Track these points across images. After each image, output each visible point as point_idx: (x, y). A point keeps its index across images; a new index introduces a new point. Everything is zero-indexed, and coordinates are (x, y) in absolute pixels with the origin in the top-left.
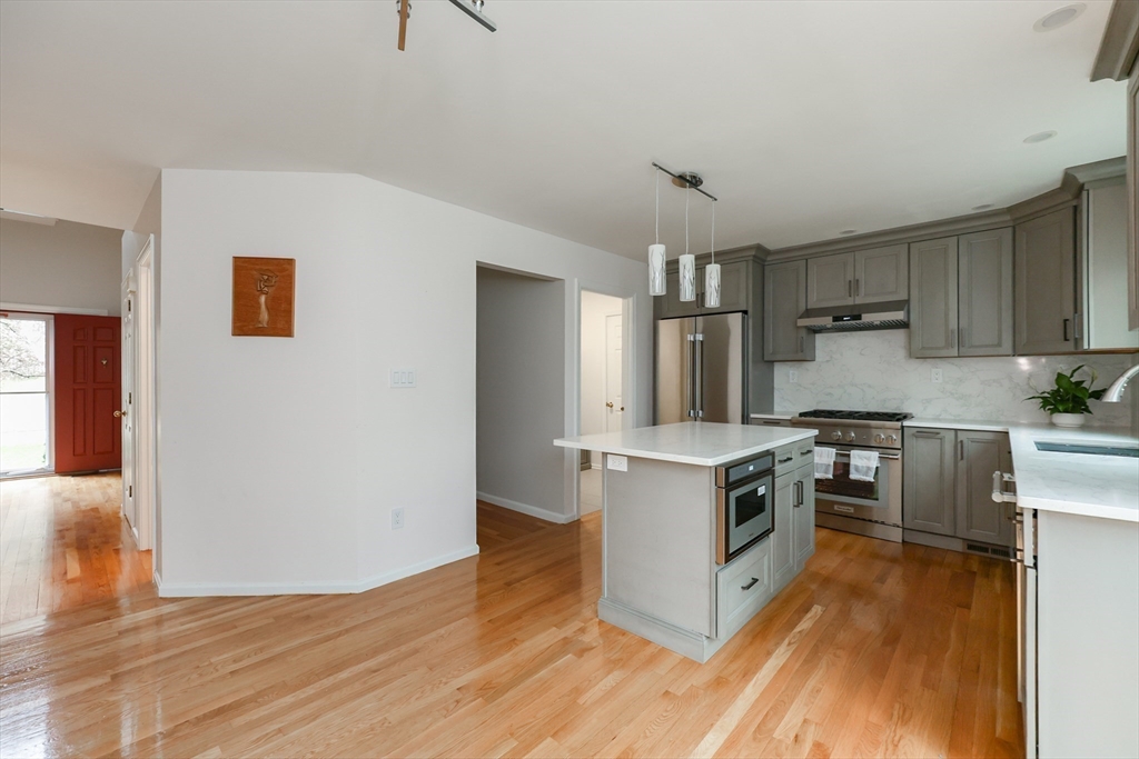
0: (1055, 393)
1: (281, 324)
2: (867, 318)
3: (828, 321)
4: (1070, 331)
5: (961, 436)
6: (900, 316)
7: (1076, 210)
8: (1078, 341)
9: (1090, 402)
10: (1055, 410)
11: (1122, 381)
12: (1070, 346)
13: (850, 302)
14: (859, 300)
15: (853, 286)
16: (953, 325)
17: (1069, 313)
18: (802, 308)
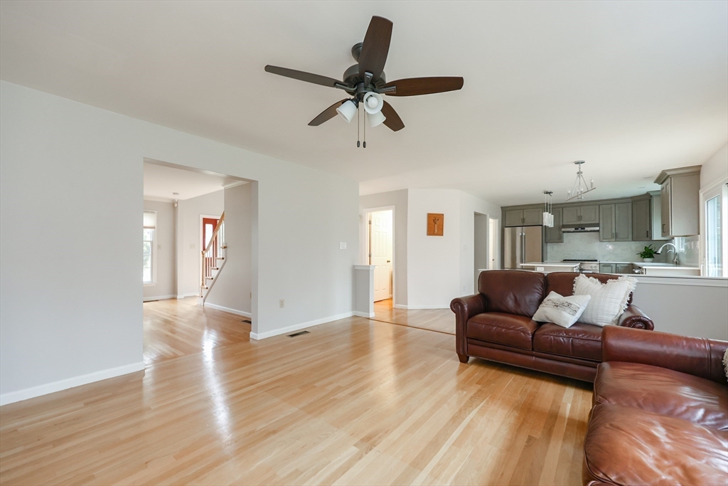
0: (644, 252)
1: (440, 232)
2: (586, 229)
3: (573, 229)
4: (649, 234)
5: (618, 265)
6: (598, 228)
7: (650, 200)
8: (651, 237)
9: (654, 255)
10: (645, 257)
11: (661, 248)
12: (649, 239)
13: (579, 223)
14: (582, 223)
15: (580, 218)
16: (614, 231)
17: (648, 230)
18: (561, 224)
